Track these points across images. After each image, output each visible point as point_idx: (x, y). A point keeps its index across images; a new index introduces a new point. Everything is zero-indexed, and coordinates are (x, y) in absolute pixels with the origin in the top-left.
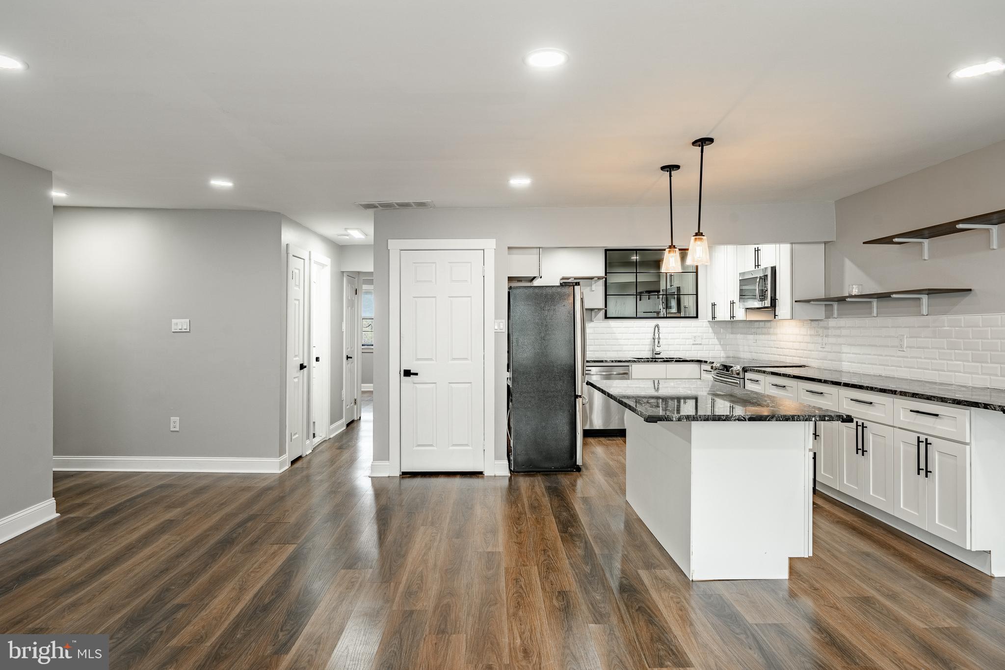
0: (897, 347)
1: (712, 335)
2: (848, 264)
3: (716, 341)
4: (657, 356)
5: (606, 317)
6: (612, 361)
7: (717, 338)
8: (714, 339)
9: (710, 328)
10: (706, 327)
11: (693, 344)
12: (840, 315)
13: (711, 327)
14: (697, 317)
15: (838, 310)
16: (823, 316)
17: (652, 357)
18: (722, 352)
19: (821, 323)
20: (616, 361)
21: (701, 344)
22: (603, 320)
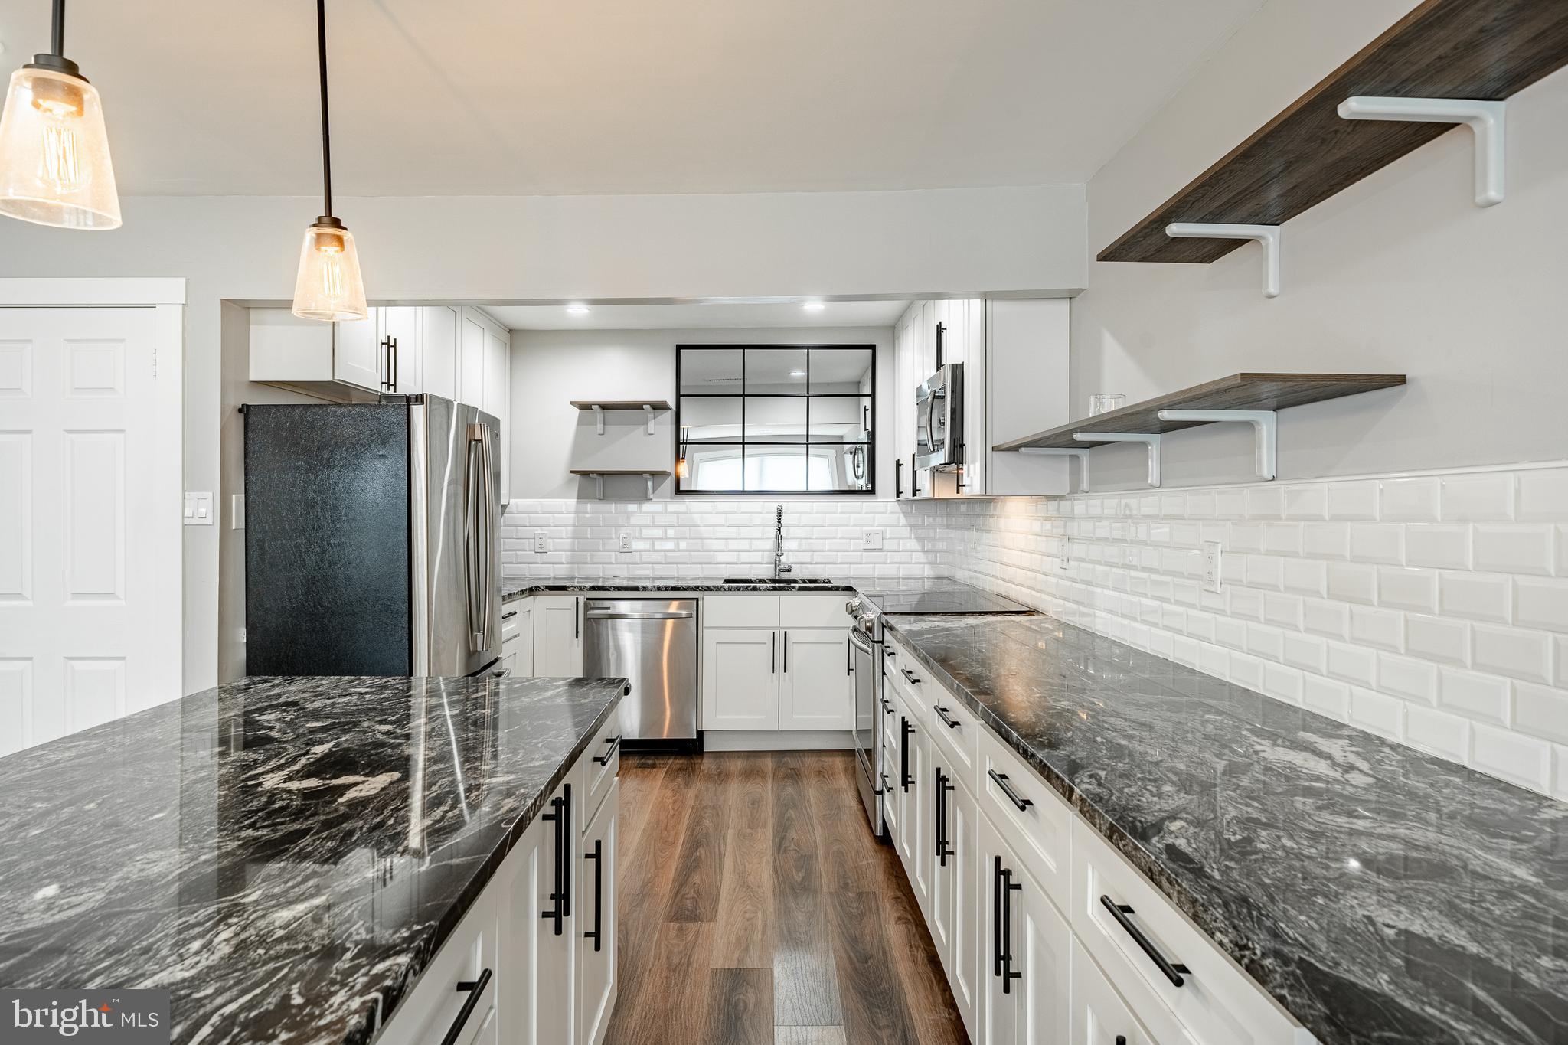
0: (1199, 578)
1: (905, 531)
2: (1111, 348)
3: (913, 544)
4: (785, 576)
5: (678, 491)
6: (659, 589)
7: (916, 538)
8: (910, 538)
9: (902, 516)
10: (891, 513)
11: (865, 550)
12: (1096, 484)
13: (904, 513)
14: (872, 491)
15: (1090, 471)
16: (1065, 490)
17: (771, 575)
18: (927, 566)
19: (1065, 505)
20: (666, 588)
21: (881, 550)
22: (671, 498)
